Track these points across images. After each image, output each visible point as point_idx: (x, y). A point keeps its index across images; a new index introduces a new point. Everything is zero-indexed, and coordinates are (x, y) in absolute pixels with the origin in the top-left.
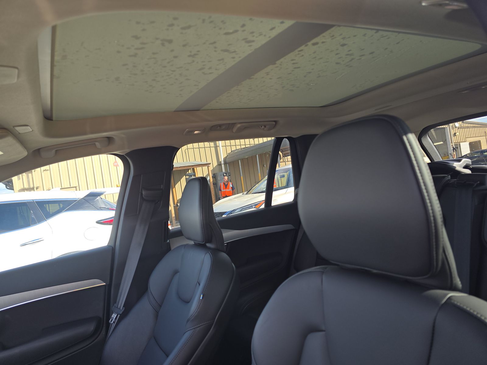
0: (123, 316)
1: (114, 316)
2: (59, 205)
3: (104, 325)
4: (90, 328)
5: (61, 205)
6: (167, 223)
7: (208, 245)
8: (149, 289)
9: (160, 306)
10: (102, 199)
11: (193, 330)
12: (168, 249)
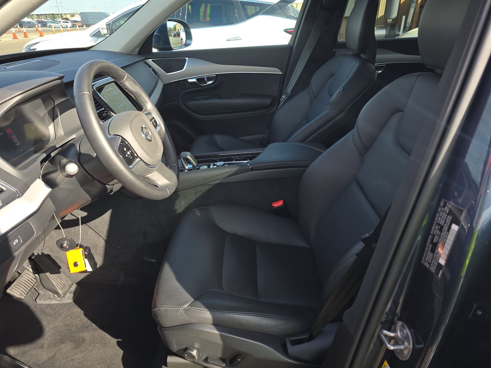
0: (289, 98)
1: (284, 97)
2: (256, 9)
3: (277, 103)
4: (268, 101)
5: (258, 9)
6: (337, 32)
7: (362, 55)
8: (310, 84)
9: (315, 98)
10: (293, 7)
11: (330, 110)
12: (333, 55)
